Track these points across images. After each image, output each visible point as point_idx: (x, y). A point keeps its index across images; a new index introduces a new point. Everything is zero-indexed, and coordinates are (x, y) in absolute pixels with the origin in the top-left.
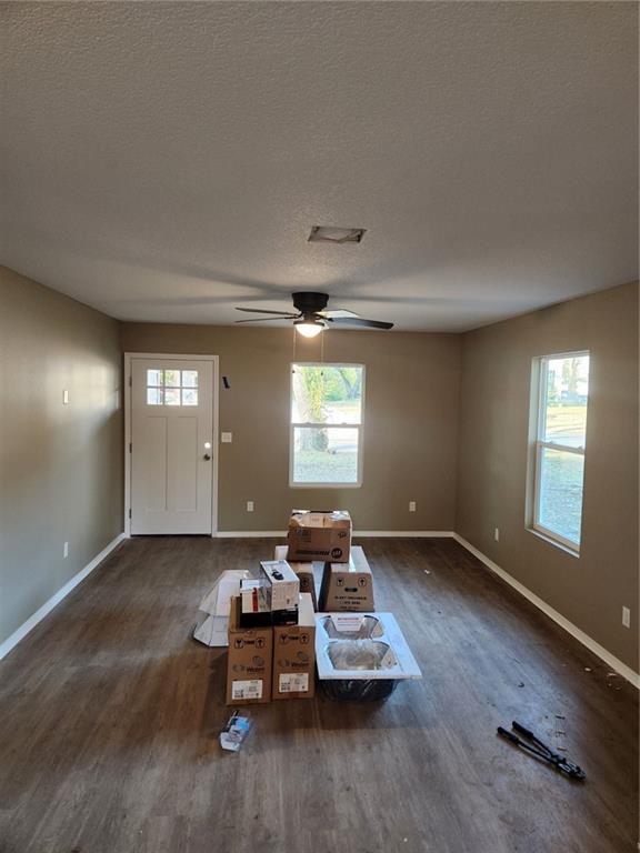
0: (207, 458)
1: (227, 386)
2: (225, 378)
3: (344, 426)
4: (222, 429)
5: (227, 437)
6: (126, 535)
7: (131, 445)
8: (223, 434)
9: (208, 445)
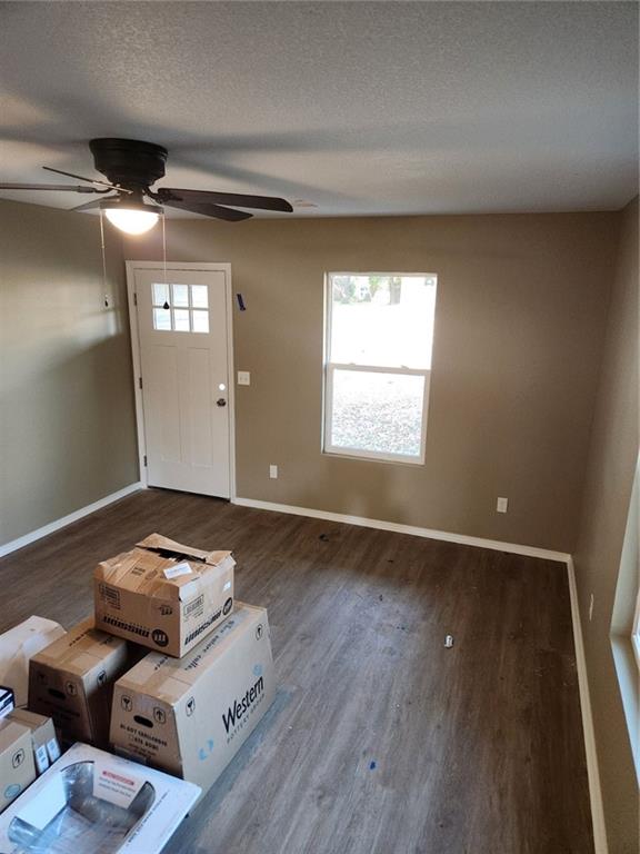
0: (221, 403)
1: (242, 308)
2: (239, 296)
3: (405, 371)
4: (239, 366)
5: (245, 378)
6: (142, 485)
7: (141, 379)
8: (240, 373)
9: (222, 387)
